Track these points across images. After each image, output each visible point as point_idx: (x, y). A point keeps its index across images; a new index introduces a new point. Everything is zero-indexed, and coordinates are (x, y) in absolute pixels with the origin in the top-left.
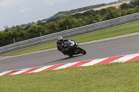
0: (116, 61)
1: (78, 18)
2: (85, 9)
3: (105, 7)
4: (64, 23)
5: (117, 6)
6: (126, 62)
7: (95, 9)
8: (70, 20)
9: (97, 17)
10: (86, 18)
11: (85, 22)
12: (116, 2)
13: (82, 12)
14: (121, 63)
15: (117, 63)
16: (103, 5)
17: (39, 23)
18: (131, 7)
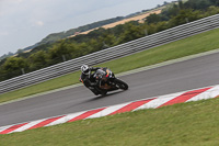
0: (142, 107)
1: (80, 42)
2: (90, 26)
3: (122, 22)
4: (58, 52)
5: (141, 19)
6: (159, 108)
7: (106, 27)
8: (68, 46)
9: (110, 39)
10: (93, 41)
11: (91, 48)
12: (138, 14)
13: (86, 33)
14: (151, 109)
15: (144, 110)
16: (119, 19)
17: (20, 53)
18: (163, 19)
